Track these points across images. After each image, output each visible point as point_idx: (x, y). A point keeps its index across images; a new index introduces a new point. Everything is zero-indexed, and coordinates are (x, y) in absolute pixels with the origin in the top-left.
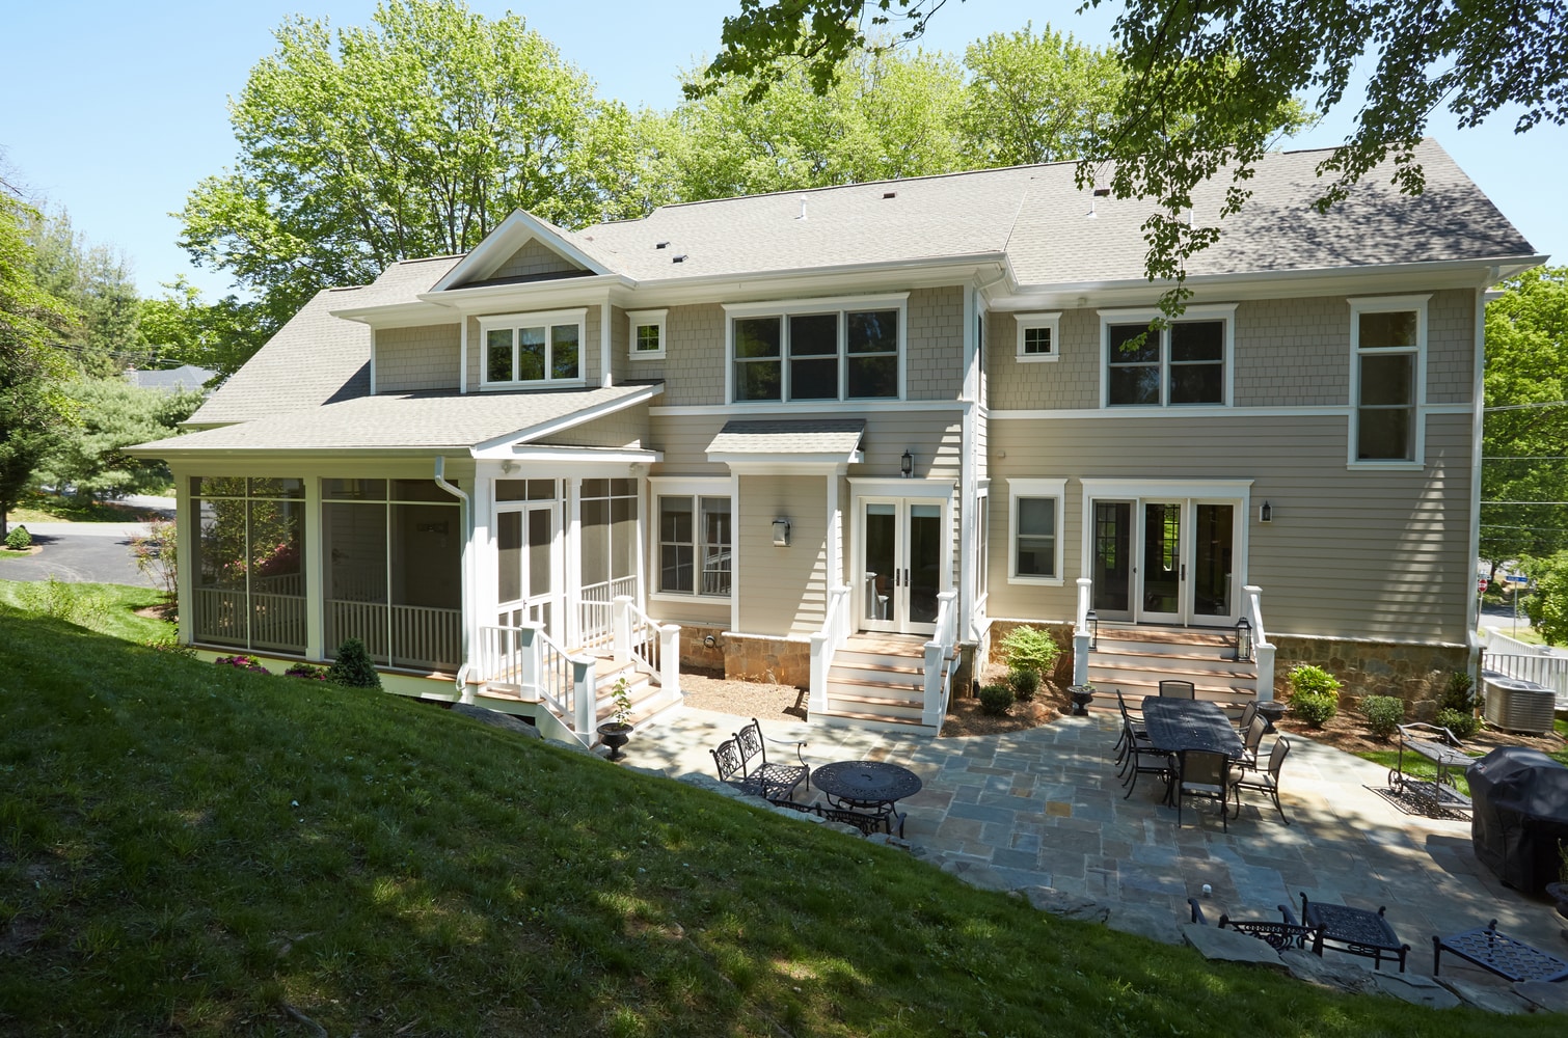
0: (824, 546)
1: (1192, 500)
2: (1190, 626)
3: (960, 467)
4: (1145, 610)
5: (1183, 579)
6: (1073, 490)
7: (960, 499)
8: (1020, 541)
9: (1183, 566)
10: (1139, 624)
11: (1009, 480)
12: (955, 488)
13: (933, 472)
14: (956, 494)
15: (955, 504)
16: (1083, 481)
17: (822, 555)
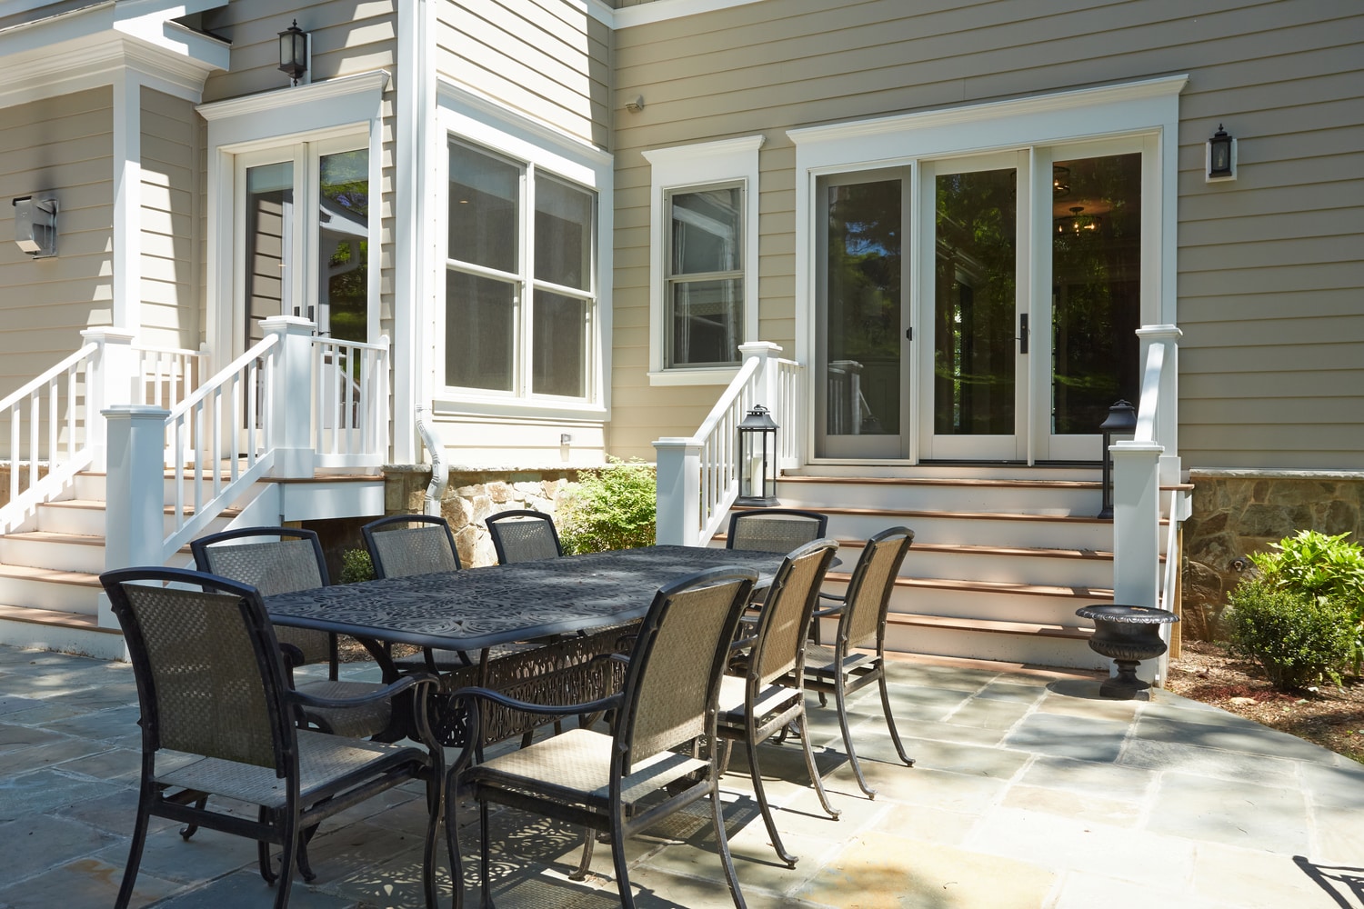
0: (108, 249)
1: (1041, 151)
2: (1040, 464)
3: (391, 44)
4: (938, 431)
5: (1024, 350)
6: (777, 158)
7: (391, 121)
8: (674, 292)
9: (1024, 318)
10: (923, 462)
11: (649, 155)
12: (385, 96)
13: (349, 67)
14: (385, 109)
15: (383, 133)
16: (794, 135)
17: (105, 269)
